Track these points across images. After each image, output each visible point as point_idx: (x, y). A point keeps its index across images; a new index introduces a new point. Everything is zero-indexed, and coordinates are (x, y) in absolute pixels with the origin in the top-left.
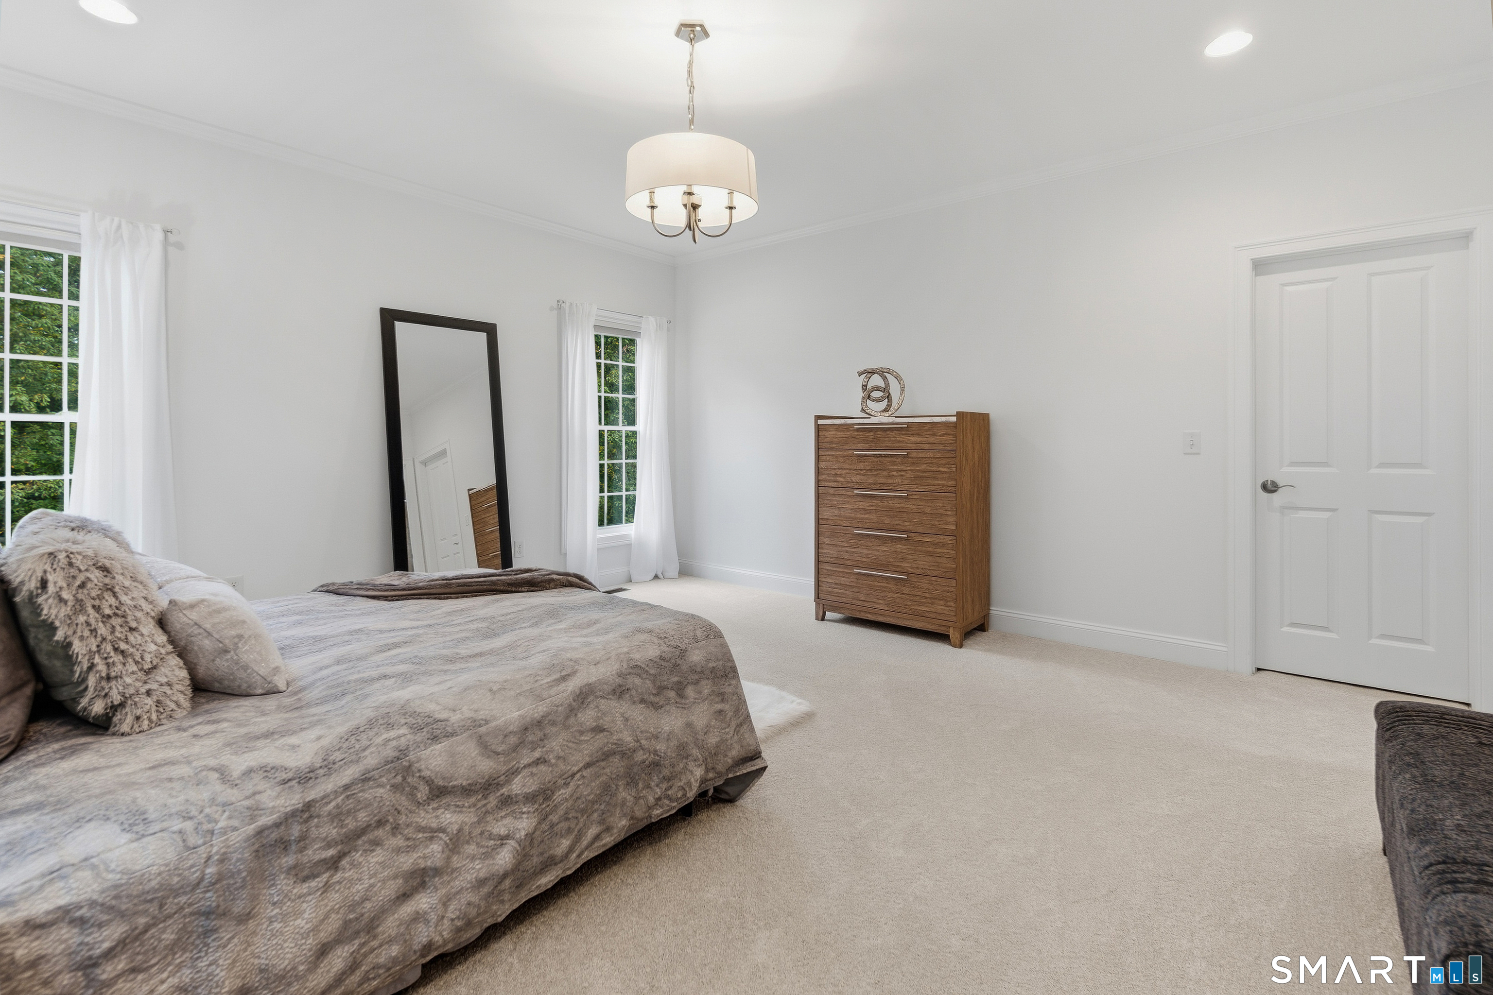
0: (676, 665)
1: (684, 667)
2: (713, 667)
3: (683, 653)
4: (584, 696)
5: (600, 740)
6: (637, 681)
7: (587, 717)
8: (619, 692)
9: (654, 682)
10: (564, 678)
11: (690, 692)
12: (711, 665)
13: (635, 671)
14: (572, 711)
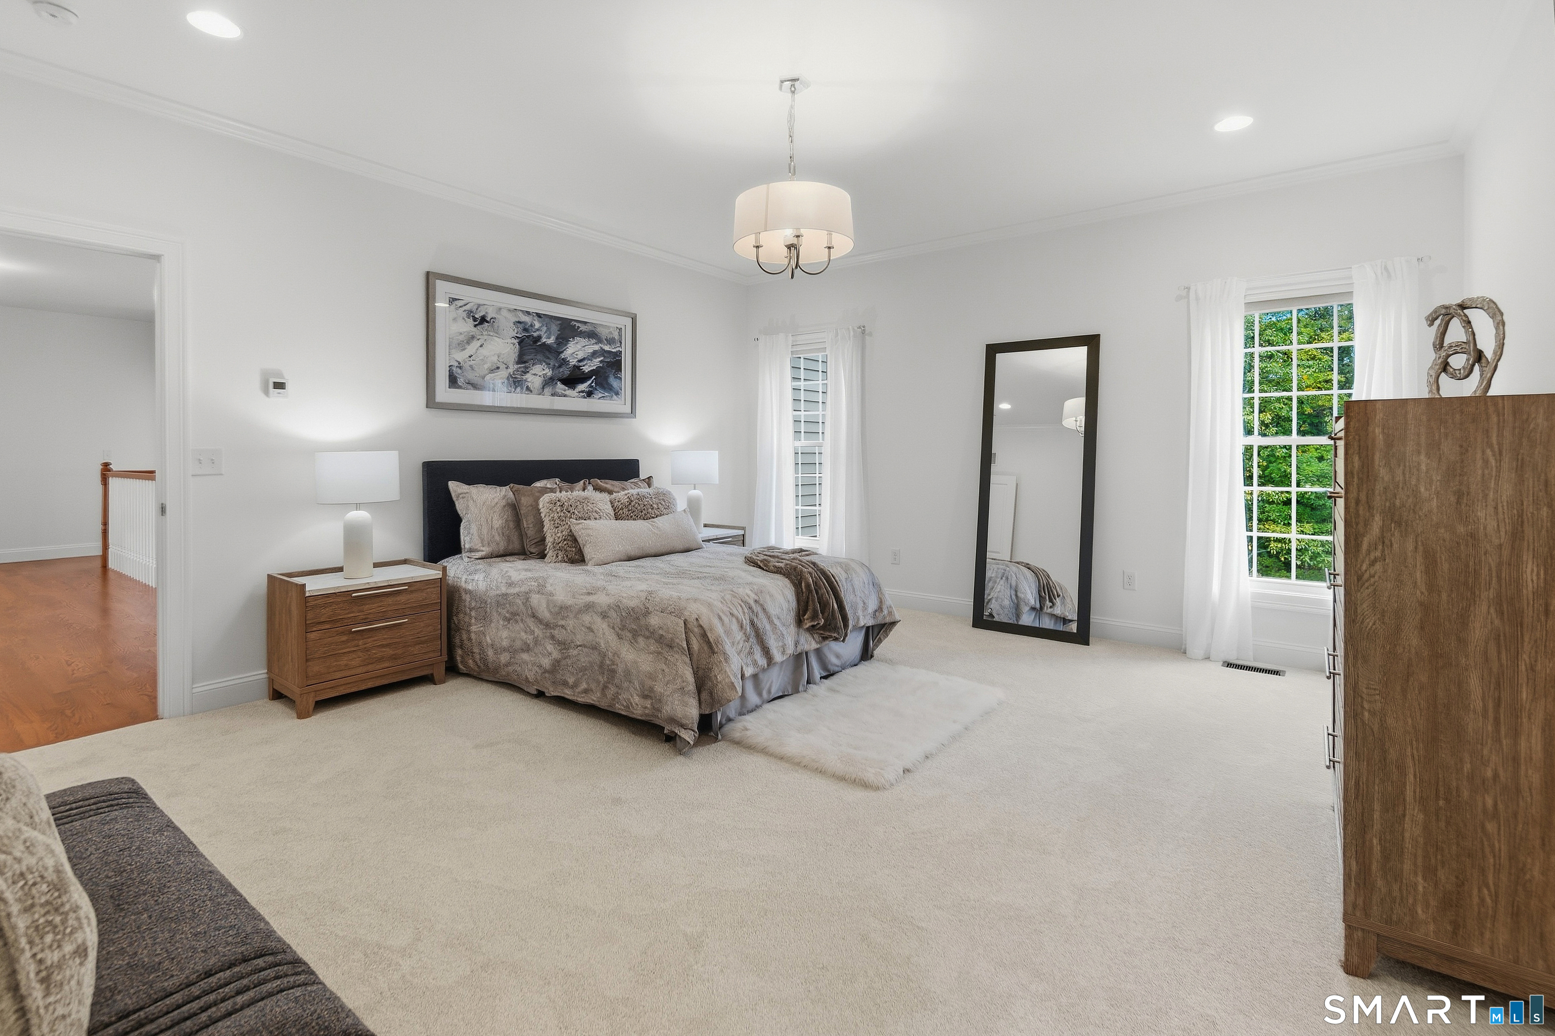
0: (638, 618)
1: (643, 622)
2: (662, 635)
3: (647, 613)
4: (589, 607)
5: (590, 637)
6: (614, 615)
7: (587, 618)
8: (604, 616)
9: (621, 621)
10: (589, 594)
11: (641, 640)
12: (661, 632)
13: (617, 609)
14: (580, 611)
